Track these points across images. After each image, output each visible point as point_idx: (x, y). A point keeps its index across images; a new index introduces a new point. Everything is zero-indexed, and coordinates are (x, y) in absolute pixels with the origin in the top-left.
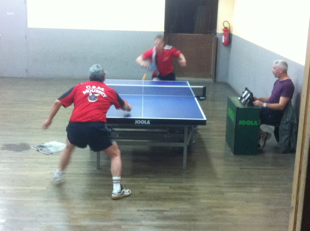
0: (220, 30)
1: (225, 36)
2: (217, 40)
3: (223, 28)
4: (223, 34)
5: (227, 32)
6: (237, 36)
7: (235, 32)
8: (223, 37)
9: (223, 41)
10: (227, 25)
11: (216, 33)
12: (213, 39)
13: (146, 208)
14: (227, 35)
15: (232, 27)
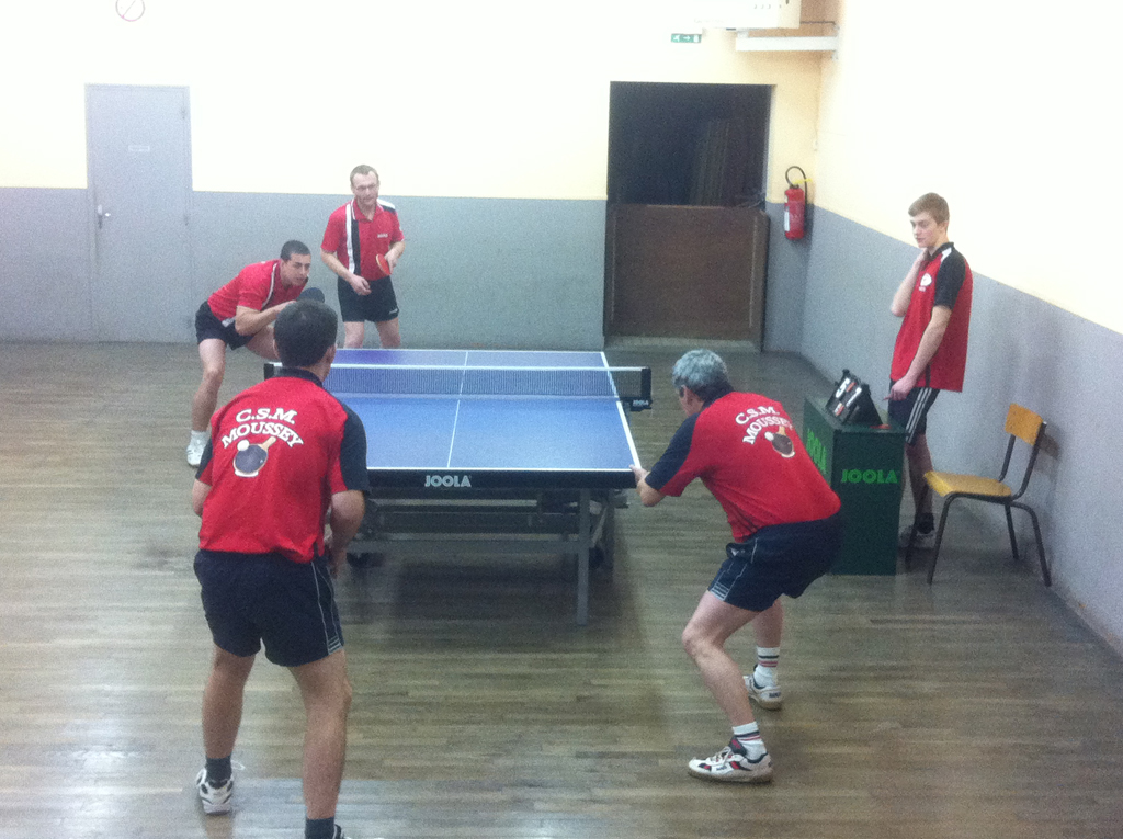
0: (775, 191)
1: (792, 212)
2: (768, 225)
3: (787, 186)
4: (786, 204)
5: (799, 199)
6: (826, 213)
7: (821, 200)
8: (787, 215)
9: (787, 227)
10: (796, 179)
11: (763, 204)
12: (756, 219)
13: (601, 749)
14: (797, 209)
15: (813, 185)
